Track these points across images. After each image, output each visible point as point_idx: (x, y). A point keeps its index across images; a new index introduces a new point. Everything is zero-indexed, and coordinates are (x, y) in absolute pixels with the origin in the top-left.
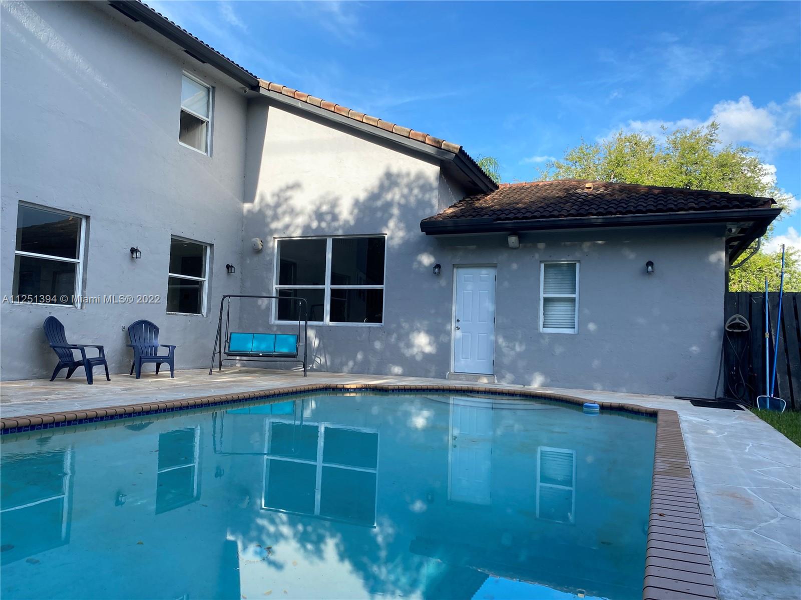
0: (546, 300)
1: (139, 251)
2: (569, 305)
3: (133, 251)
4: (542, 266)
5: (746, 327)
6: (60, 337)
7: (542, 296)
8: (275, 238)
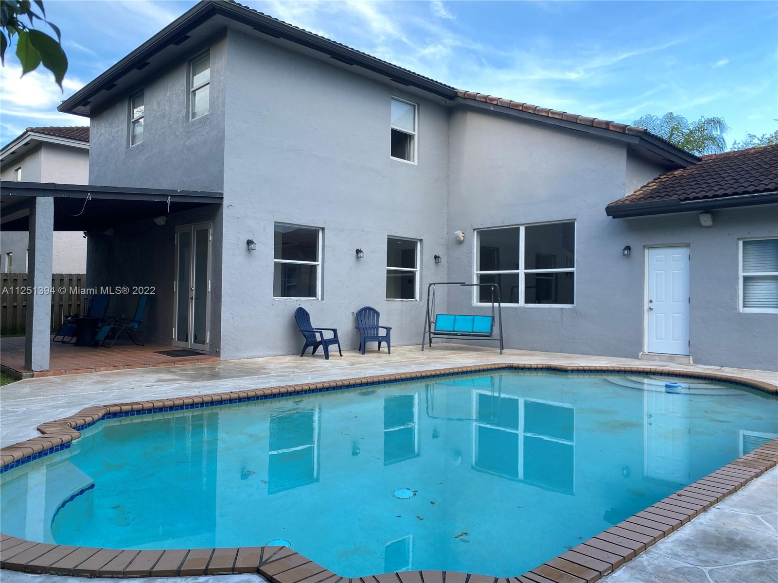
0: (746, 279)
1: (362, 251)
2: (772, 284)
3: (358, 251)
4: (741, 243)
6: (307, 323)
7: (741, 274)
8: (474, 230)
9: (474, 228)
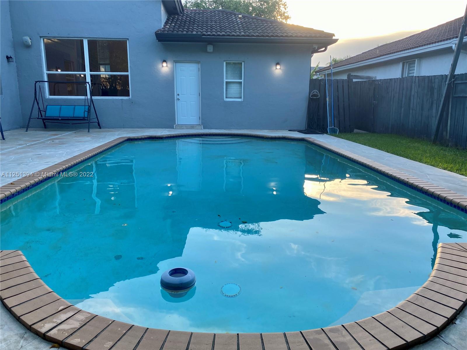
0: (227, 83)
2: (238, 86)
4: (225, 63)
5: (318, 96)
7: (225, 80)
8: (41, 37)
9: (41, 36)
